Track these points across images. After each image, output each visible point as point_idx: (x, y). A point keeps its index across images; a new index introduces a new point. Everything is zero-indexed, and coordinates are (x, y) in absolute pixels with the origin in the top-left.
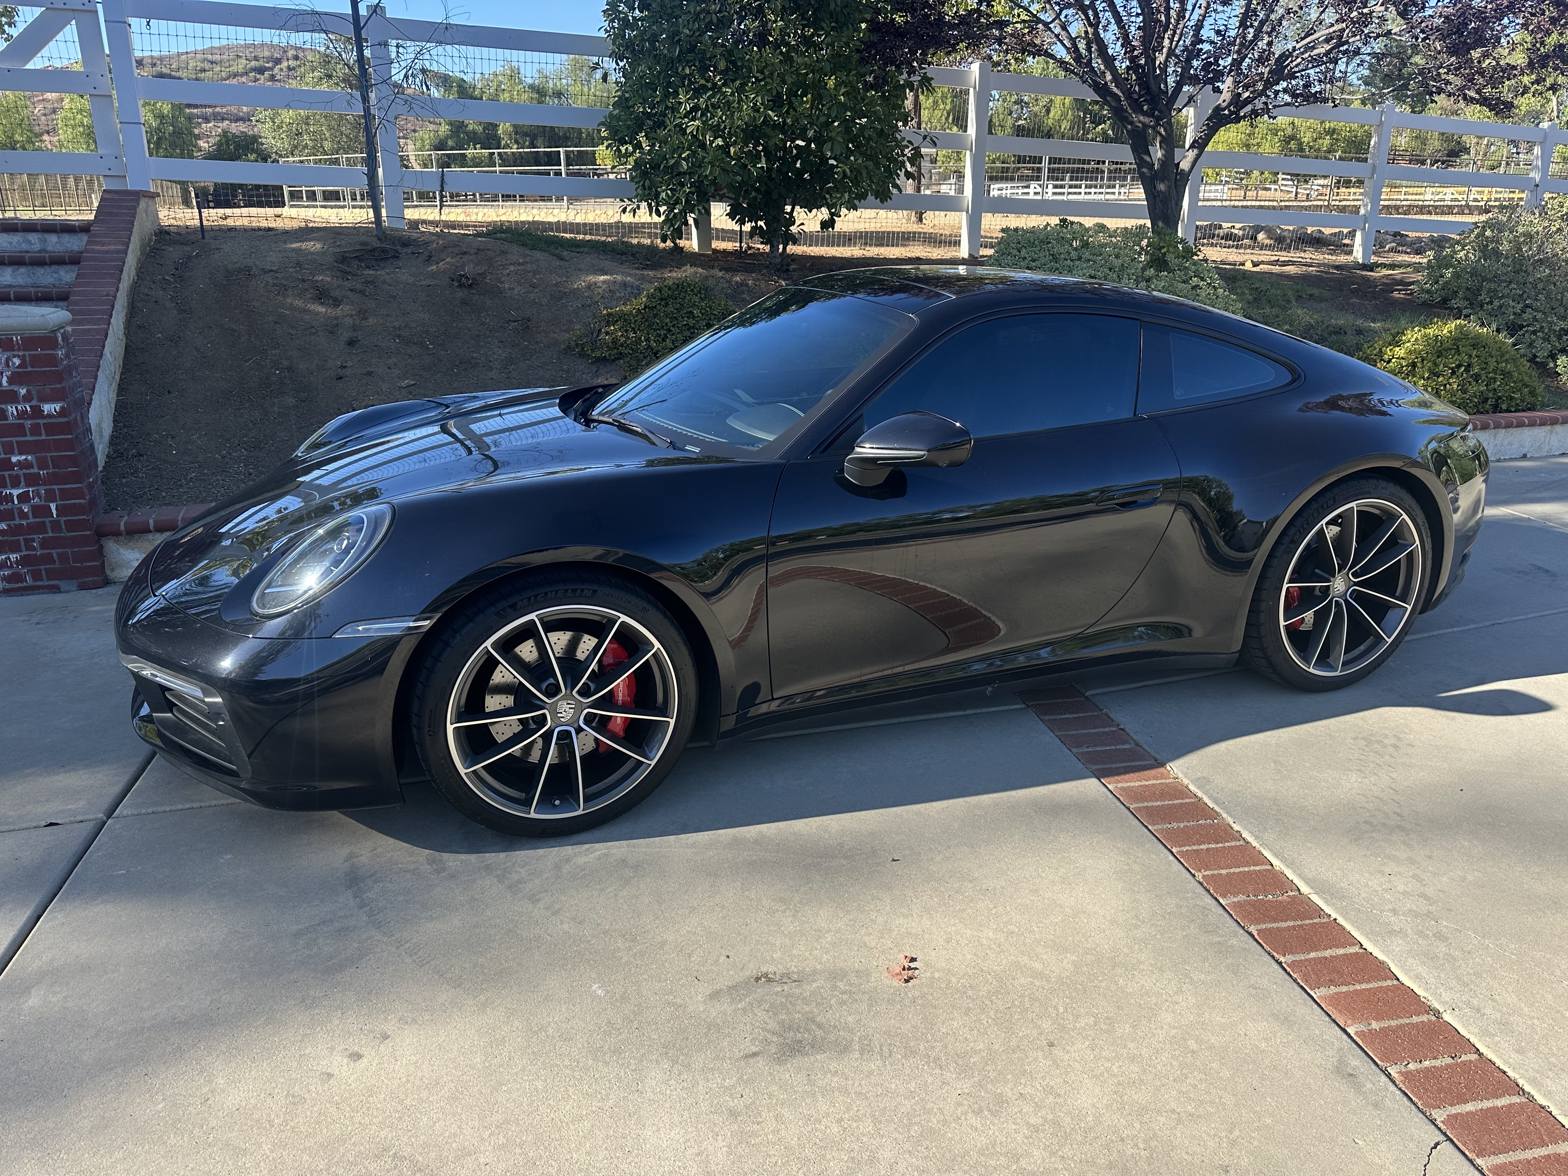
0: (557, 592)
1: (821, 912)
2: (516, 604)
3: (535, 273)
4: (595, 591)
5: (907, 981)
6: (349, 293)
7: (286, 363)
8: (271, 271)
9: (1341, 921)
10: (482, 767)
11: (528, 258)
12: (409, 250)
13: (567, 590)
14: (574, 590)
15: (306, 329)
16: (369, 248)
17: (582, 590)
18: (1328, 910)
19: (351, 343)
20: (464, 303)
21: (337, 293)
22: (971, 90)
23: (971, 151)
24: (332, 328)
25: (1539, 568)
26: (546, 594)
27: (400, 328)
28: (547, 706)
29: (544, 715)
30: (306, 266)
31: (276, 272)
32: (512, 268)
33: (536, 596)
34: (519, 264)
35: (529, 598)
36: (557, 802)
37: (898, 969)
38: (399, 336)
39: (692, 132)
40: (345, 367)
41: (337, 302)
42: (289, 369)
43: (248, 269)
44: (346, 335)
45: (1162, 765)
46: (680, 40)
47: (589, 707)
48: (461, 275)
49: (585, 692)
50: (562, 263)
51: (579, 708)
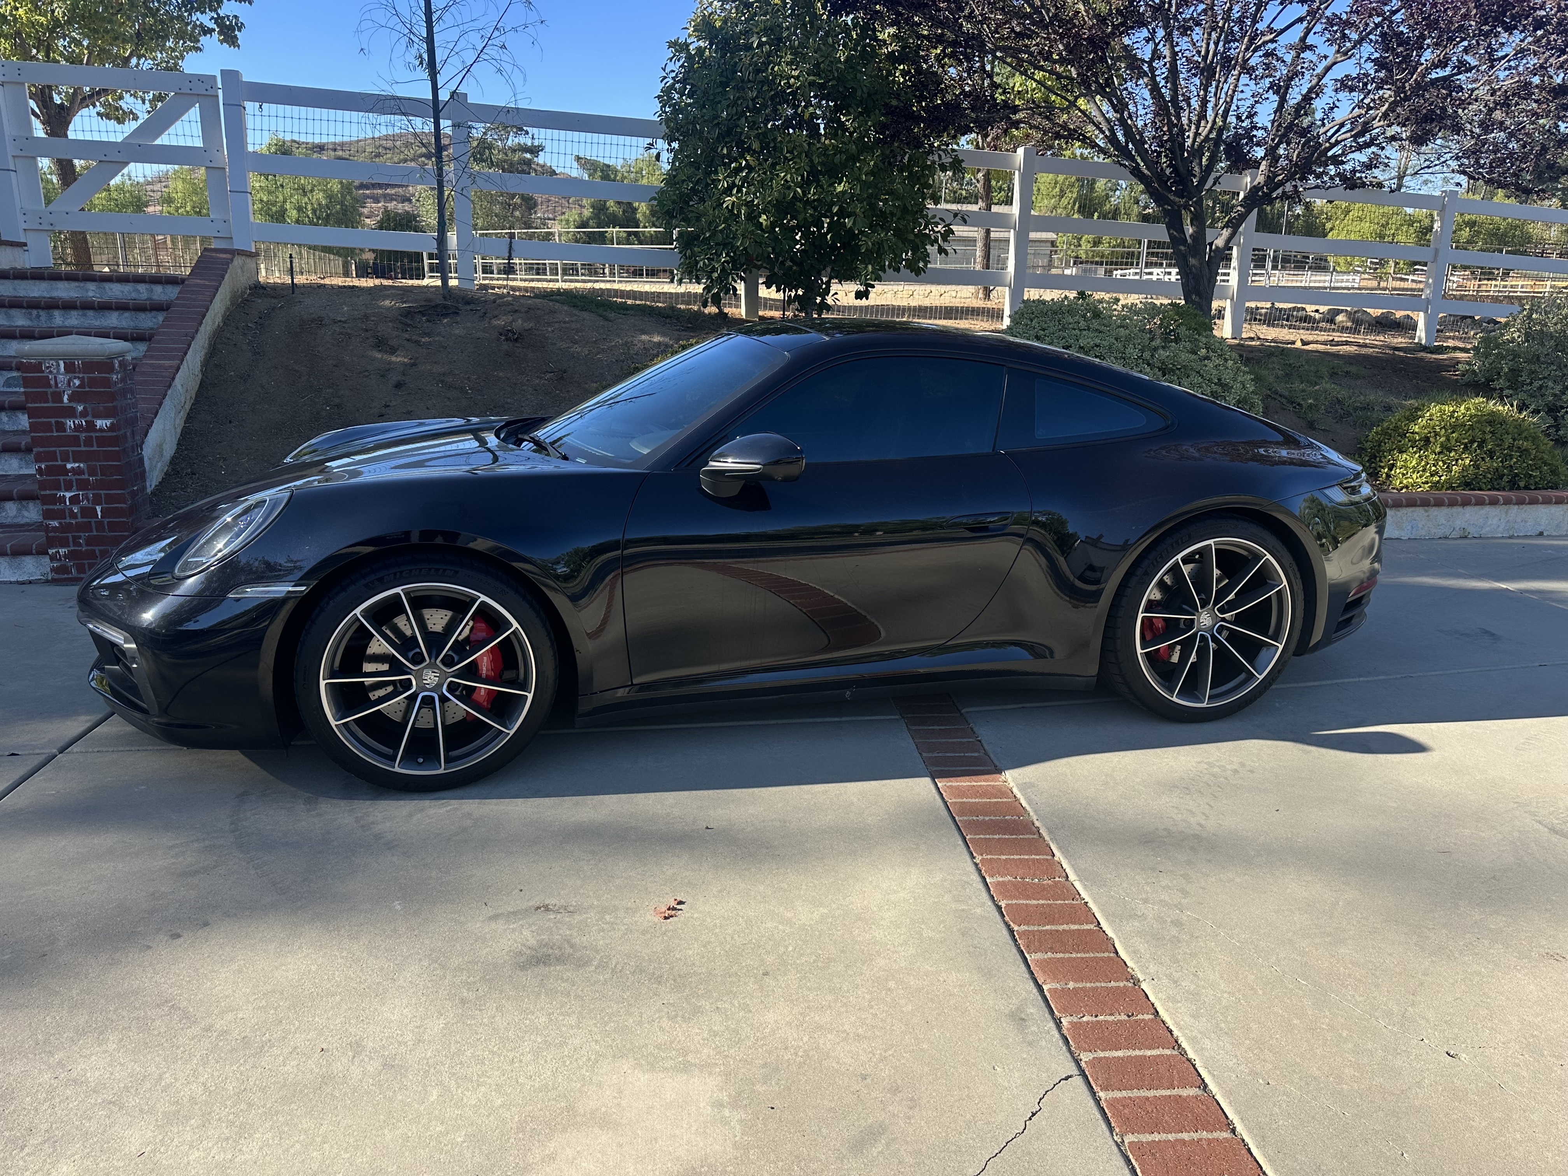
0: (421, 570)
1: (621, 864)
2: (382, 578)
3: (578, 331)
4: (457, 572)
5: (666, 918)
6: (405, 342)
7: (337, 401)
8: (340, 321)
9: (1091, 905)
10: (353, 720)
11: (574, 319)
12: (468, 307)
13: (430, 569)
14: (437, 570)
15: (361, 373)
16: (433, 304)
17: (445, 570)
18: (1084, 894)
19: (398, 386)
20: (508, 354)
21: (394, 342)
22: (1017, 172)
23: (1015, 229)
24: (384, 373)
25: (1486, 632)
26: (411, 571)
27: (444, 375)
28: (414, 673)
29: (410, 680)
30: (373, 318)
31: (345, 322)
32: (557, 325)
33: (401, 572)
34: (565, 322)
35: (395, 574)
36: (421, 760)
37: (664, 909)
38: (442, 381)
39: (727, 207)
40: (388, 406)
41: (393, 351)
42: (338, 406)
43: (321, 319)
44: (395, 378)
45: (999, 771)
46: (718, 123)
47: (453, 677)
48: (508, 330)
49: (448, 662)
50: (606, 323)
51: (443, 676)
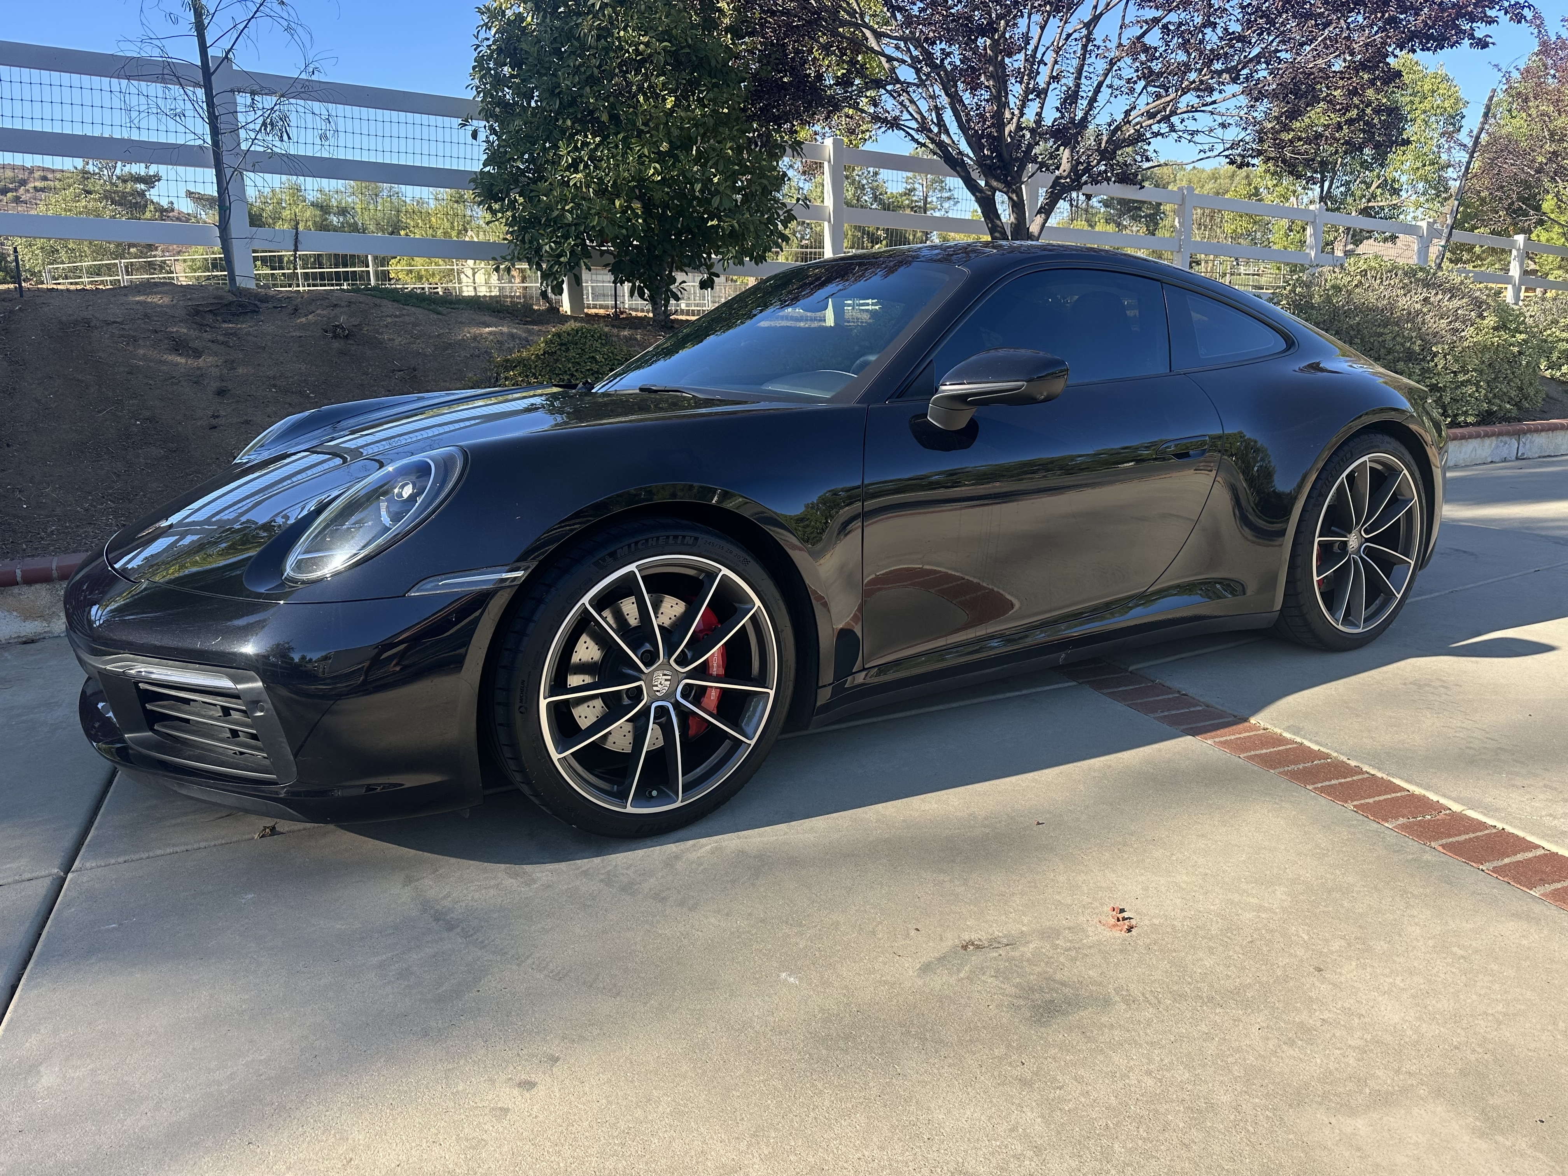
0: (658, 538)
2: (615, 552)
3: (415, 325)
4: (696, 539)
5: (1129, 930)
6: (210, 344)
7: (147, 414)
8: (114, 322)
9: (1510, 829)
10: (571, 754)
11: (404, 312)
12: (270, 305)
13: (668, 537)
14: (676, 537)
15: (166, 380)
16: (225, 302)
17: (684, 537)
18: (1490, 822)
19: (221, 393)
20: (342, 353)
21: (197, 344)
22: (826, 164)
23: (829, 222)
24: (197, 379)
26: (647, 540)
27: (274, 378)
28: (643, 677)
29: (639, 688)
30: (155, 319)
31: (121, 323)
32: (389, 320)
33: (636, 543)
34: (396, 316)
35: (629, 546)
36: (654, 793)
37: (1113, 921)
38: (275, 386)
39: (575, 184)
40: (217, 417)
41: (197, 354)
42: (150, 419)
43: (87, 322)
44: (215, 385)
45: (1246, 720)
46: (559, 93)
47: (686, 678)
48: (337, 326)
49: (682, 661)
50: (440, 317)
51: (676, 678)
